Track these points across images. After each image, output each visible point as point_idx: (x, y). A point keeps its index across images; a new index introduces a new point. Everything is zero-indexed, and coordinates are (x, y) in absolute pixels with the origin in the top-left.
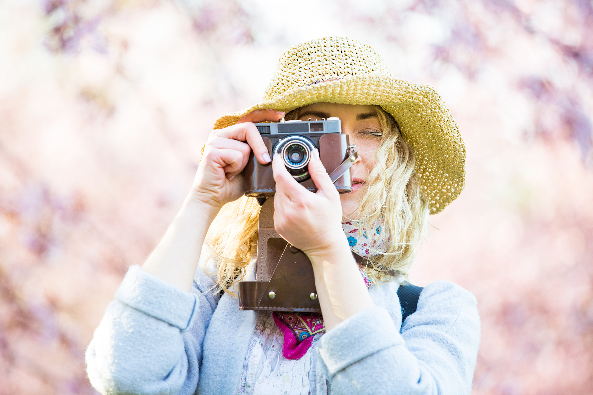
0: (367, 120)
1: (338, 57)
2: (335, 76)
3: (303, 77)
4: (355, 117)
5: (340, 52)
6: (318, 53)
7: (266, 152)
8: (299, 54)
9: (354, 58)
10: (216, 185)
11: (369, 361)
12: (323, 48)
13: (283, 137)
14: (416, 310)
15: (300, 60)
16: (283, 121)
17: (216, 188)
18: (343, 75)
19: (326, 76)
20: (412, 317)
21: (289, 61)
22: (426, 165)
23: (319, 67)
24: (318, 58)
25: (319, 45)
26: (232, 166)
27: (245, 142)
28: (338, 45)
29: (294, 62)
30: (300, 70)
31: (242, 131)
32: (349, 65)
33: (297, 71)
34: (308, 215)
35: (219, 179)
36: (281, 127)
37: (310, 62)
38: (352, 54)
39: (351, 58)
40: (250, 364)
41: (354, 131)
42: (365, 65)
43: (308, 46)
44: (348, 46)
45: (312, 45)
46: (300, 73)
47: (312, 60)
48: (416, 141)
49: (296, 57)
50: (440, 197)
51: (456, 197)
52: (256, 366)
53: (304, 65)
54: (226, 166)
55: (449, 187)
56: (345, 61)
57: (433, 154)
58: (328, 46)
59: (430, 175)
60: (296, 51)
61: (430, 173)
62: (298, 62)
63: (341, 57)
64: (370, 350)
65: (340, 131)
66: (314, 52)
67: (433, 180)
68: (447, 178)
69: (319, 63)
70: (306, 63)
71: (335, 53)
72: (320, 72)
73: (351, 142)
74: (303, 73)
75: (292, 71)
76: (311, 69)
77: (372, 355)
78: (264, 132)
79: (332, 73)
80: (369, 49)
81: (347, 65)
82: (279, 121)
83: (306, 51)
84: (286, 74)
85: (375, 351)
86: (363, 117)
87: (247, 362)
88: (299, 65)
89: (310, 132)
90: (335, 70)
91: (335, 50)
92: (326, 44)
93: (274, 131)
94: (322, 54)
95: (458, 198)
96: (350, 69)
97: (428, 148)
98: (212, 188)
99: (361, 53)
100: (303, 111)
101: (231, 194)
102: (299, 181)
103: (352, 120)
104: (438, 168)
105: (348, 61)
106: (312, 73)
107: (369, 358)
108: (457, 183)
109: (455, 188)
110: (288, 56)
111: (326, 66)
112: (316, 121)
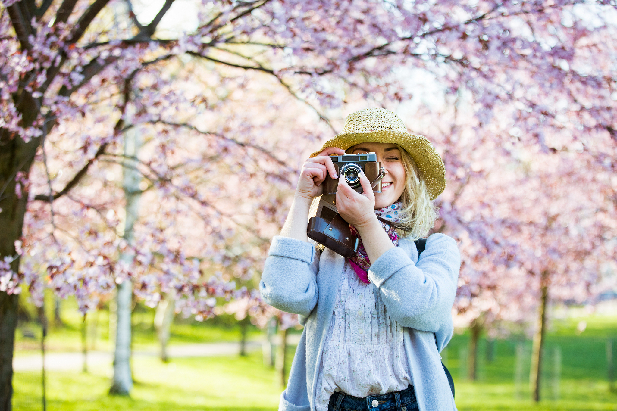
0: (390, 151)
1: (374, 118)
2: (372, 128)
3: (355, 129)
4: (383, 150)
5: (375, 116)
6: (363, 117)
7: (335, 173)
8: (353, 118)
9: (382, 119)
10: (309, 188)
11: (396, 275)
12: (366, 114)
13: (344, 164)
14: (424, 249)
15: (354, 120)
16: (345, 155)
17: (310, 190)
18: (376, 128)
19: (367, 128)
20: (423, 254)
21: (348, 121)
22: (425, 175)
23: (363, 124)
24: (363, 119)
25: (364, 112)
26: (318, 177)
27: (325, 165)
28: (375, 112)
29: (351, 122)
30: (354, 126)
31: (323, 160)
32: (380, 122)
33: (352, 126)
34: (357, 205)
35: (311, 185)
36: (344, 158)
37: (359, 122)
38: (382, 117)
39: (381, 119)
40: (342, 290)
41: (383, 158)
42: (389, 122)
43: (358, 113)
44: (380, 113)
45: (360, 112)
46: (353, 128)
47: (360, 121)
48: (419, 162)
49: (352, 119)
50: (434, 192)
51: (442, 191)
52: (346, 291)
53: (356, 123)
54: (315, 177)
55: (438, 187)
56: (378, 120)
57: (428, 169)
58: (369, 112)
59: (428, 180)
60: (352, 116)
61: (427, 179)
62: (353, 122)
63: (375, 118)
64: (396, 270)
65: (376, 161)
66: (361, 116)
67: (429, 183)
68: (436, 182)
69: (364, 122)
70: (357, 122)
71: (373, 116)
72: (364, 126)
73: (382, 166)
74: (355, 127)
75: (350, 127)
76: (360, 125)
77: (397, 272)
78: (335, 160)
79: (370, 127)
80: (392, 114)
81: (378, 122)
82: (343, 155)
83: (357, 116)
84: (347, 129)
85: (398, 269)
86: (388, 150)
87: (341, 288)
88: (354, 123)
89: (359, 161)
90: (372, 125)
91: (372, 115)
92: (368, 112)
93: (340, 160)
94: (366, 117)
95: (443, 192)
96: (380, 124)
97: (425, 166)
98: (307, 190)
99: (387, 116)
100: (355, 148)
101: (317, 193)
102: (353, 188)
103: (382, 151)
104: (431, 177)
105: (379, 120)
106: (360, 127)
107: (396, 274)
108: (442, 184)
109: (441, 187)
110: (348, 119)
111: (367, 123)
112: (363, 155)
